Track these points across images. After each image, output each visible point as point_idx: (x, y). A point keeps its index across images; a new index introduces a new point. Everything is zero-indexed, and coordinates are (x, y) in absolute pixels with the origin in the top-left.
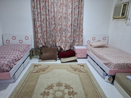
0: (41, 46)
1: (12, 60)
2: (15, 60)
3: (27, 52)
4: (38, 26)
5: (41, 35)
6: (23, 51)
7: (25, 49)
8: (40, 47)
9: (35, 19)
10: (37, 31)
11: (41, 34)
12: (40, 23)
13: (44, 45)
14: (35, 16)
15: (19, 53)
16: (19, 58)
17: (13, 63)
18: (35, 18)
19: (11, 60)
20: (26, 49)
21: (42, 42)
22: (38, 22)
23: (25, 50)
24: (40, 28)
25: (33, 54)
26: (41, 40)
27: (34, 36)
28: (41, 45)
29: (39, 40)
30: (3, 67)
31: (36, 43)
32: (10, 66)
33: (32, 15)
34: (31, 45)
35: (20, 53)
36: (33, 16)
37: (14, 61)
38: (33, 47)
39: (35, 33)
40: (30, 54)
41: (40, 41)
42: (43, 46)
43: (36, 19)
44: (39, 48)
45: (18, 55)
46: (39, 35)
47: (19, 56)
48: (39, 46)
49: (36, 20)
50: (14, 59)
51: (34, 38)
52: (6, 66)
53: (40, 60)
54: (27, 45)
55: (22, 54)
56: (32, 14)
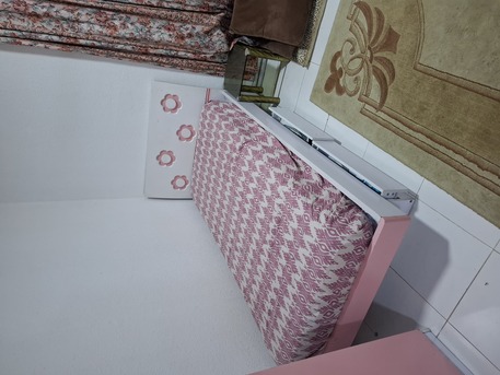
0: (218, 38)
1: (304, 193)
2: (297, 179)
3: (244, 114)
4: (105, 31)
5: (159, 23)
6: (242, 131)
7: (231, 119)
8: (225, 48)
9: (65, 40)
10: (135, 39)
11: (155, 25)
12: (83, 12)
13: (214, 20)
14: (43, 37)
15: (255, 152)
16: (282, 156)
17: (316, 189)
18: (56, 38)
19: (303, 198)
20: (230, 115)
21: (199, 28)
22: (78, 21)
23: (235, 121)
24: (117, 23)
25: (250, 89)
26: (185, 33)
27: (160, 64)
28: (215, 38)
29: (188, 40)
30: (344, 242)
31: (198, 64)
32: (342, 212)
33: (39, 52)
34: (209, 91)
35: (254, 148)
36: (40, 45)
37: (304, 182)
38: (220, 81)
39: (146, 54)
40: (255, 102)
41: (190, 35)
42: (224, 25)
43: (60, 31)
44: (229, 53)
45: (270, 160)
46: (156, 37)
47: (271, 156)
48: (217, 46)
49: (70, 32)
50: (291, 180)
51: (174, 66)
52: (343, 229)
53: (301, 55)
54: (208, 108)
55: (263, 138)
56: (30, 49)
